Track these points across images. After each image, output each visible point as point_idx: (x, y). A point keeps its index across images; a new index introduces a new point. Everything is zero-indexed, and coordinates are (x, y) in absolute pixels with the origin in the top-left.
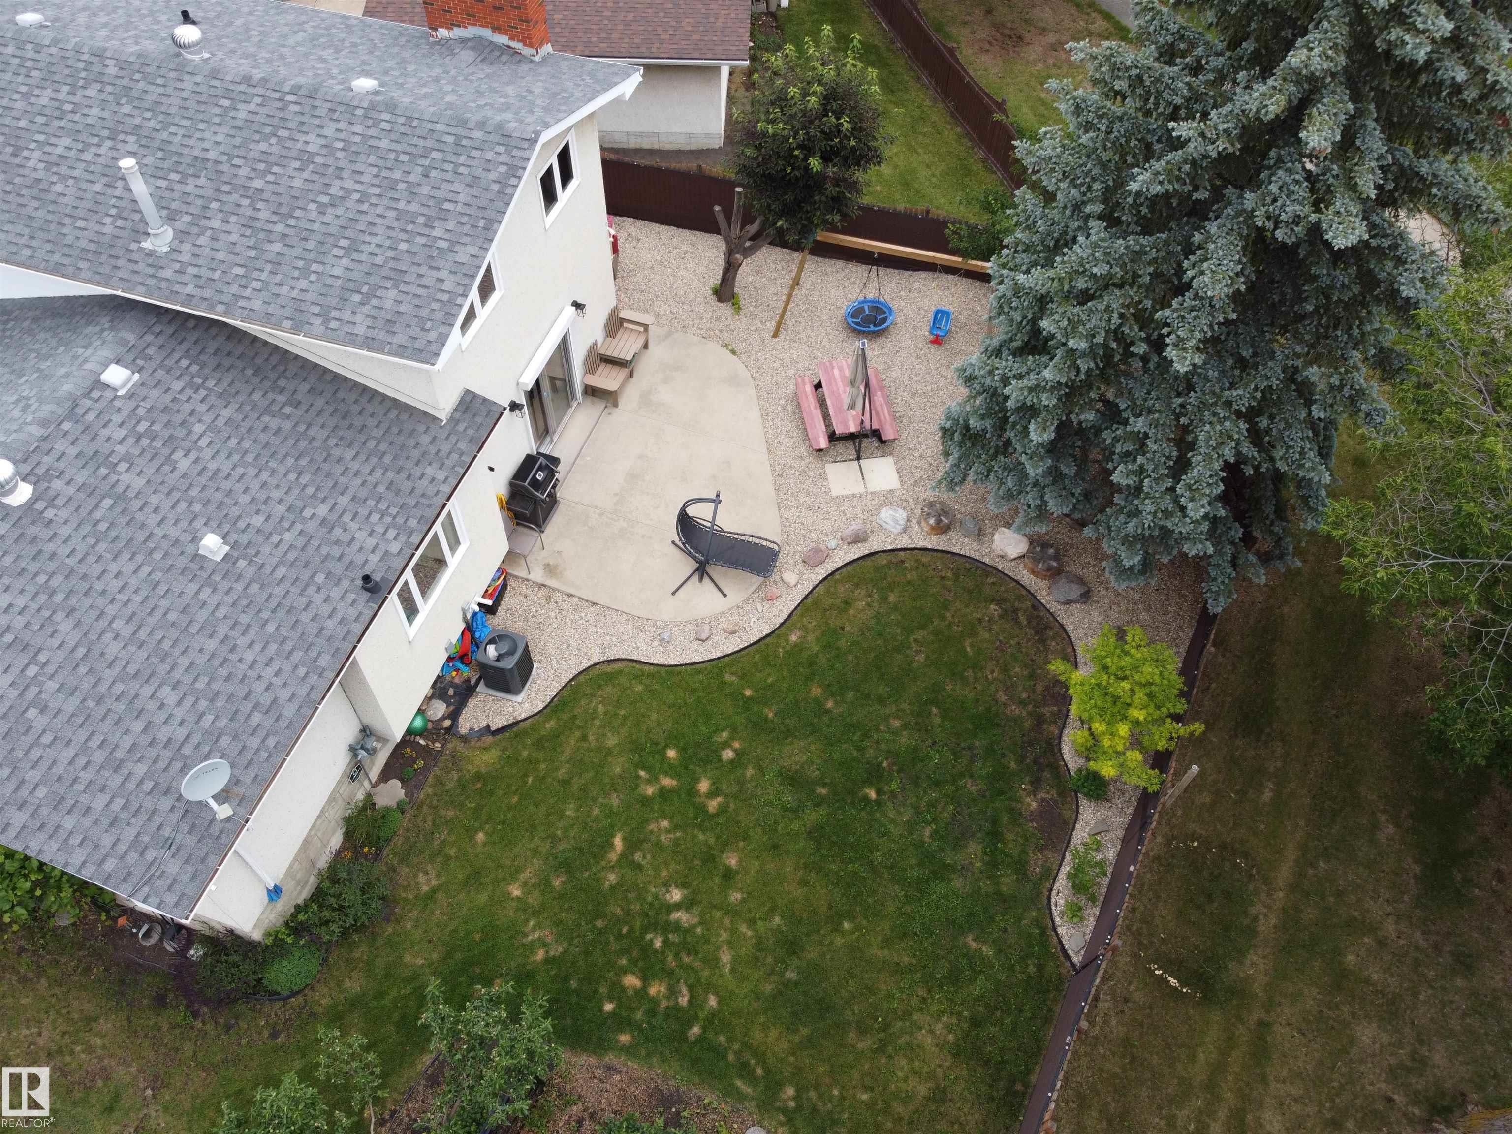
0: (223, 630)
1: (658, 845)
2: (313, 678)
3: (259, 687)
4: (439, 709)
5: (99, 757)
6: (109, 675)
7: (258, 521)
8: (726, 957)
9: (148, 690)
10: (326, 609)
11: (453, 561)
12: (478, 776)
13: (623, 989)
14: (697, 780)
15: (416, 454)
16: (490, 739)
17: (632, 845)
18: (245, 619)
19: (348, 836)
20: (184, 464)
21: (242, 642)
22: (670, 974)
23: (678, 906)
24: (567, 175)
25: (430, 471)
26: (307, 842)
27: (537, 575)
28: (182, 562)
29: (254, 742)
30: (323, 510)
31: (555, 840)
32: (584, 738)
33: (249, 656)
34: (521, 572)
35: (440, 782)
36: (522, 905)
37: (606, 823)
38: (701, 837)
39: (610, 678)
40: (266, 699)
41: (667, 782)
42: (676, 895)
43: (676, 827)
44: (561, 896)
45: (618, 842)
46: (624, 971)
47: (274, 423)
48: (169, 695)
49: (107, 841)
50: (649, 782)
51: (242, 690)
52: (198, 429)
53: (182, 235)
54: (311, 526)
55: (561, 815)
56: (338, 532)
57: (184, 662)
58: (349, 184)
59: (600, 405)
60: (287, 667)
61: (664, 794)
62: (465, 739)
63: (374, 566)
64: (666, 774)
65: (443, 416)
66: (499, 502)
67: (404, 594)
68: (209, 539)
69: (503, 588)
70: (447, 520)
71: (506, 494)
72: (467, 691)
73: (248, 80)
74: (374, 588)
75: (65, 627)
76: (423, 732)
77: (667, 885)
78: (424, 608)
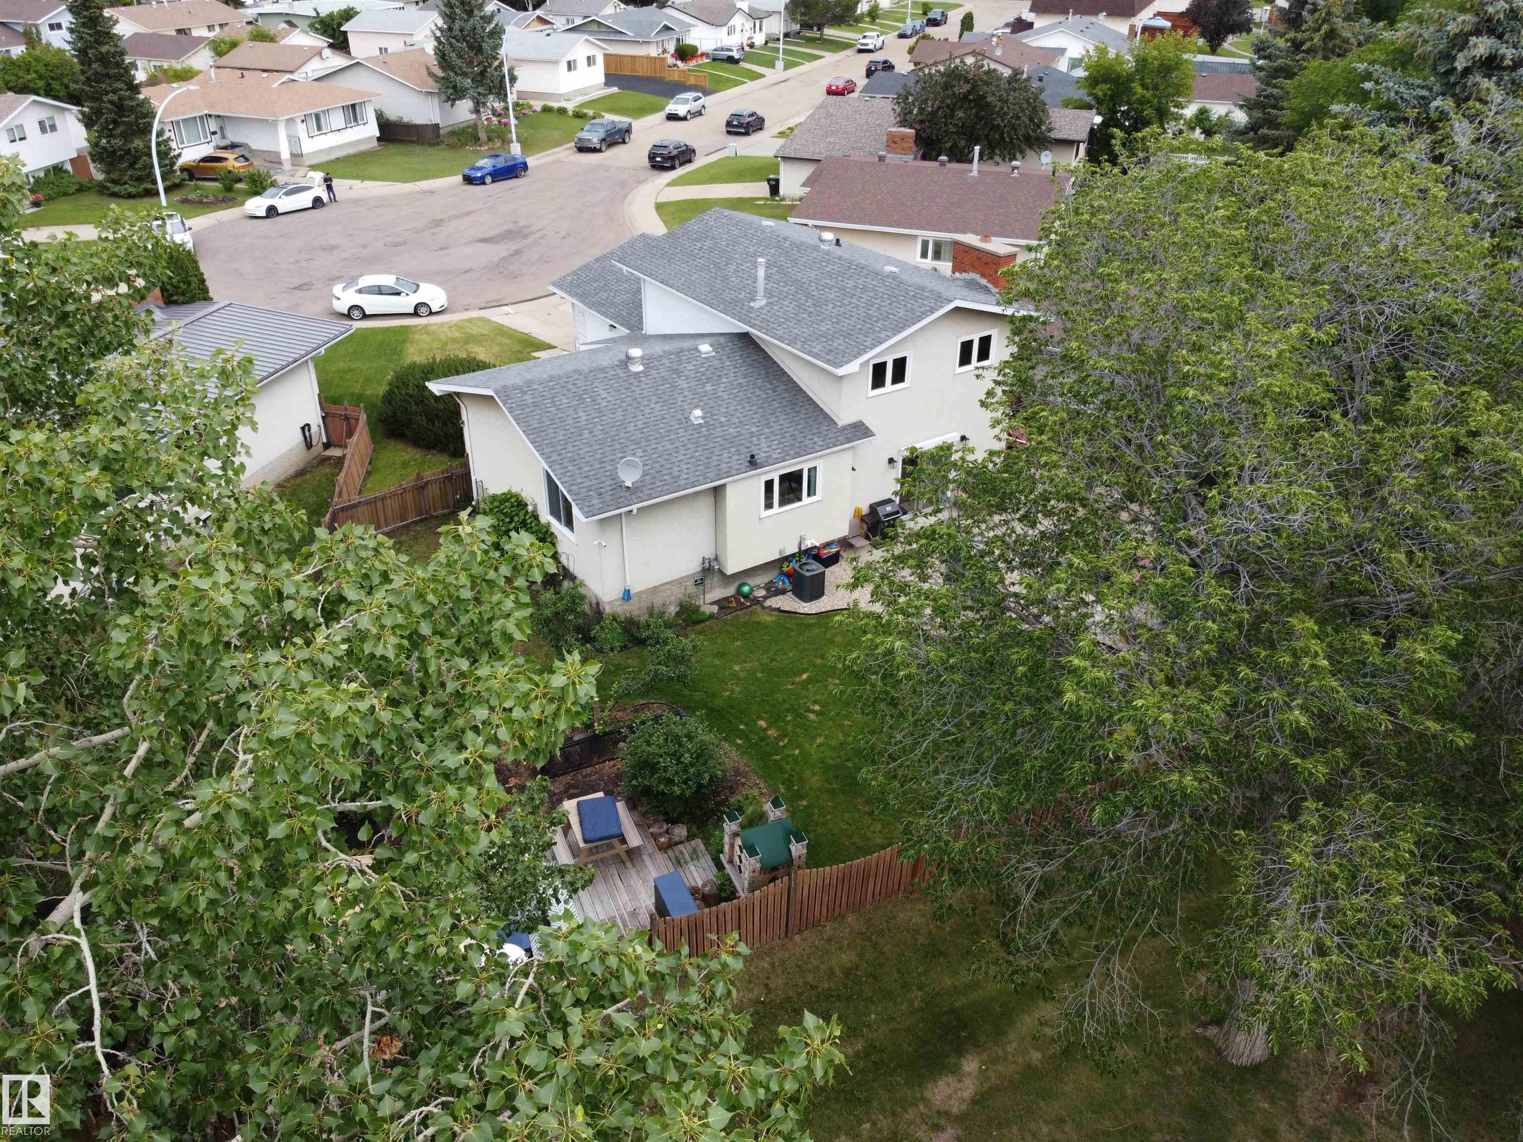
0: (678, 444)
1: (825, 687)
2: (701, 478)
3: (676, 468)
5: (598, 456)
6: (623, 435)
7: (723, 419)
8: (819, 740)
9: (633, 447)
10: (727, 460)
11: (806, 500)
12: (758, 623)
13: (756, 724)
15: (815, 431)
16: (776, 613)
17: (809, 680)
18: (690, 446)
19: (678, 614)
20: (708, 387)
21: (682, 452)
22: (784, 730)
23: (813, 712)
24: (983, 356)
25: (816, 439)
26: (655, 590)
28: (679, 417)
29: (659, 484)
30: (754, 429)
31: (773, 660)
32: (825, 633)
33: (681, 458)
35: (738, 616)
36: (734, 675)
37: (806, 666)
42: (817, 708)
44: (757, 680)
45: (805, 676)
46: (762, 718)
47: (758, 392)
51: (668, 466)
52: (725, 380)
53: (769, 304)
54: (744, 432)
55: (785, 653)
56: (755, 439)
57: (654, 446)
58: (854, 301)
60: (694, 469)
62: (764, 608)
65: (840, 424)
66: (857, 512)
67: (769, 485)
68: (698, 412)
69: (834, 559)
70: (812, 471)
71: (865, 510)
72: (783, 592)
73: (840, 258)
74: (753, 463)
75: (619, 413)
76: (746, 597)
77: (815, 702)
78: (776, 509)
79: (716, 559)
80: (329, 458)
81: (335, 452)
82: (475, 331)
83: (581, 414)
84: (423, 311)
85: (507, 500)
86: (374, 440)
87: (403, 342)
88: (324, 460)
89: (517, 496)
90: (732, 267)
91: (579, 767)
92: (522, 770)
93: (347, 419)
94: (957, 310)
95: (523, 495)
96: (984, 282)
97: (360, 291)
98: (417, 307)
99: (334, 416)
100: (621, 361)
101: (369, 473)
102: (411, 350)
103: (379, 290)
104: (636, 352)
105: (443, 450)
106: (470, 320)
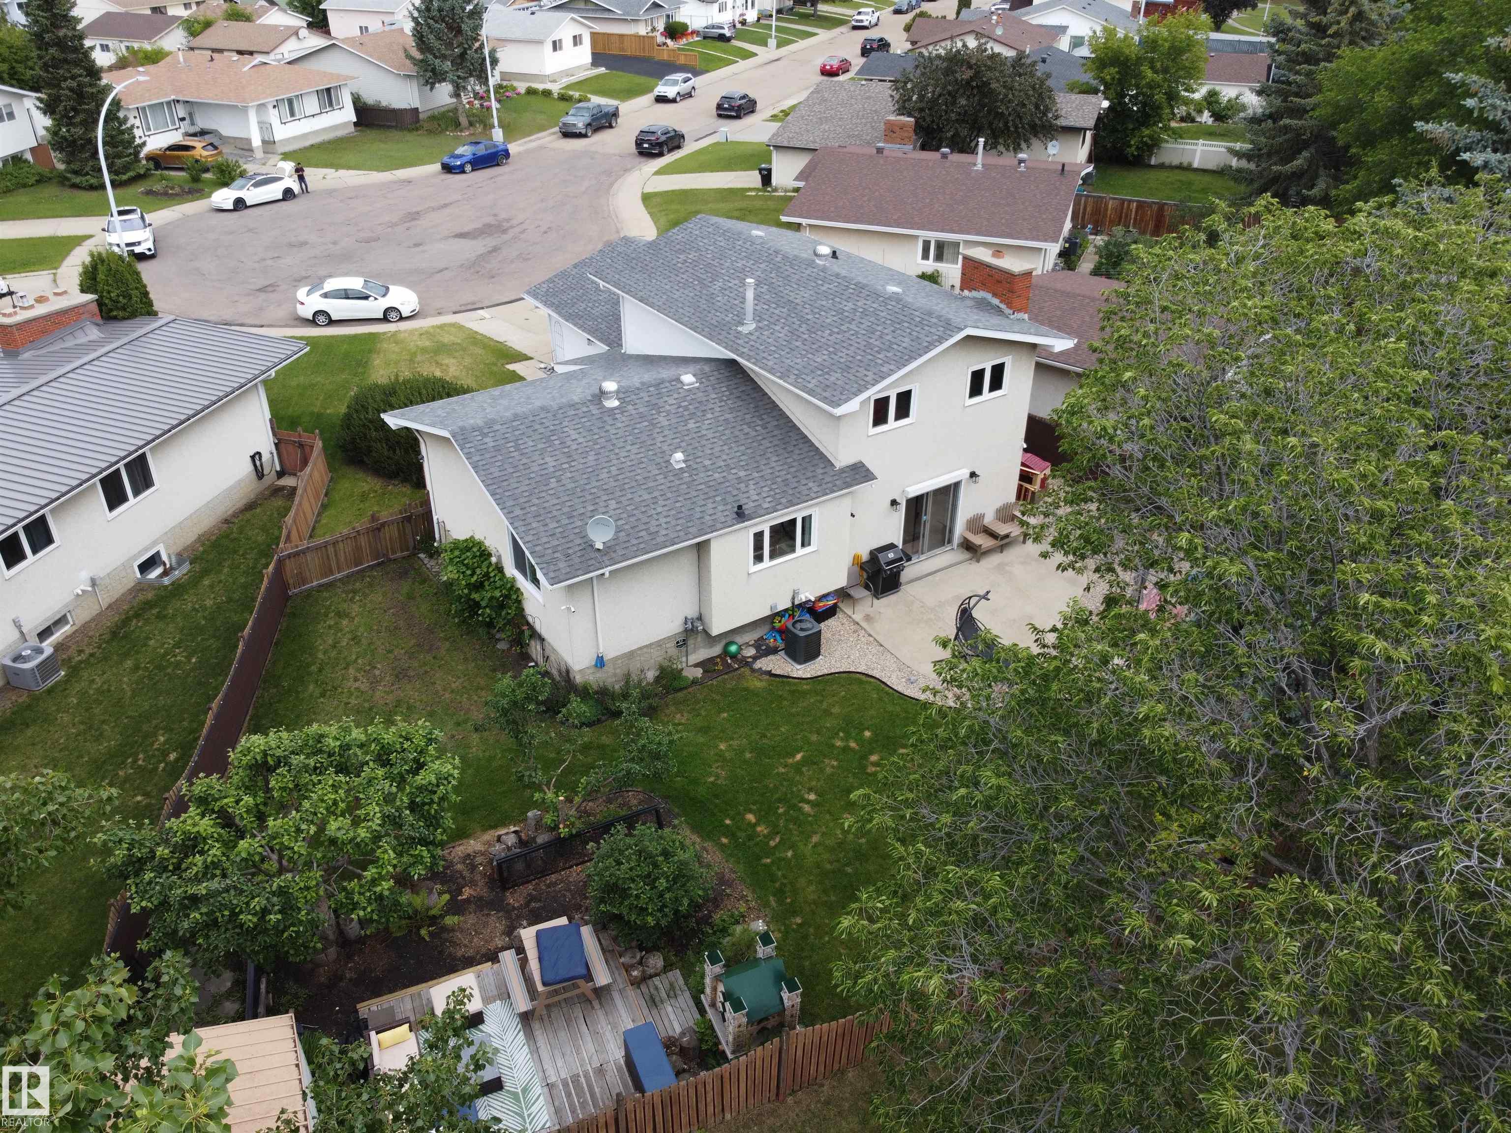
0: (656, 494)
1: (822, 770)
2: (682, 534)
3: (654, 523)
4: (751, 652)
5: (566, 510)
6: (595, 484)
7: (707, 462)
8: (815, 839)
9: (605, 498)
10: (711, 512)
11: (800, 551)
12: (746, 689)
13: (743, 819)
14: (871, 753)
15: (809, 474)
16: (767, 677)
17: (805, 762)
18: (669, 495)
19: (658, 679)
20: (691, 425)
21: (661, 503)
22: (776, 826)
23: (808, 802)
24: (996, 384)
25: (811, 485)
26: (631, 655)
27: (858, 617)
28: (659, 460)
29: (635, 542)
30: (742, 474)
31: (764, 736)
32: (821, 702)
33: (659, 510)
34: (849, 612)
35: (724, 682)
36: (720, 756)
37: (800, 743)
38: (851, 780)
39: (861, 682)
40: (653, 529)
41: (853, 744)
42: (812, 797)
43: (839, 767)
44: (745, 761)
45: (799, 757)
46: (750, 811)
47: (746, 429)
48: (613, 504)
49: (545, 540)
50: (842, 739)
51: (645, 520)
52: (709, 416)
53: (758, 328)
54: (731, 477)
55: (777, 728)
56: (742, 485)
57: (629, 496)
59: (967, 555)
60: (673, 523)
61: (846, 749)
62: (753, 671)
63: (748, 508)
64: (856, 741)
65: (838, 465)
66: (856, 558)
67: (759, 537)
68: (679, 456)
69: (831, 612)
70: (806, 521)
71: (865, 557)
72: (774, 651)
73: (837, 276)
74: (741, 514)
75: (591, 457)
76: (734, 657)
77: (810, 790)
78: (767, 563)
79: (700, 618)
80: (283, 488)
81: (288, 481)
82: (446, 339)
83: (548, 459)
84: (393, 315)
85: (468, 549)
86: (331, 468)
87: (370, 351)
88: (277, 491)
89: (480, 544)
90: (719, 284)
91: (544, 873)
92: (478, 877)
93: (301, 446)
94: (969, 338)
95: (487, 543)
96: (996, 301)
97: (326, 295)
98: (387, 311)
99: (288, 442)
100: (593, 396)
101: (324, 507)
102: (377, 362)
103: (346, 295)
104: (610, 386)
105: (405, 480)
106: (442, 327)
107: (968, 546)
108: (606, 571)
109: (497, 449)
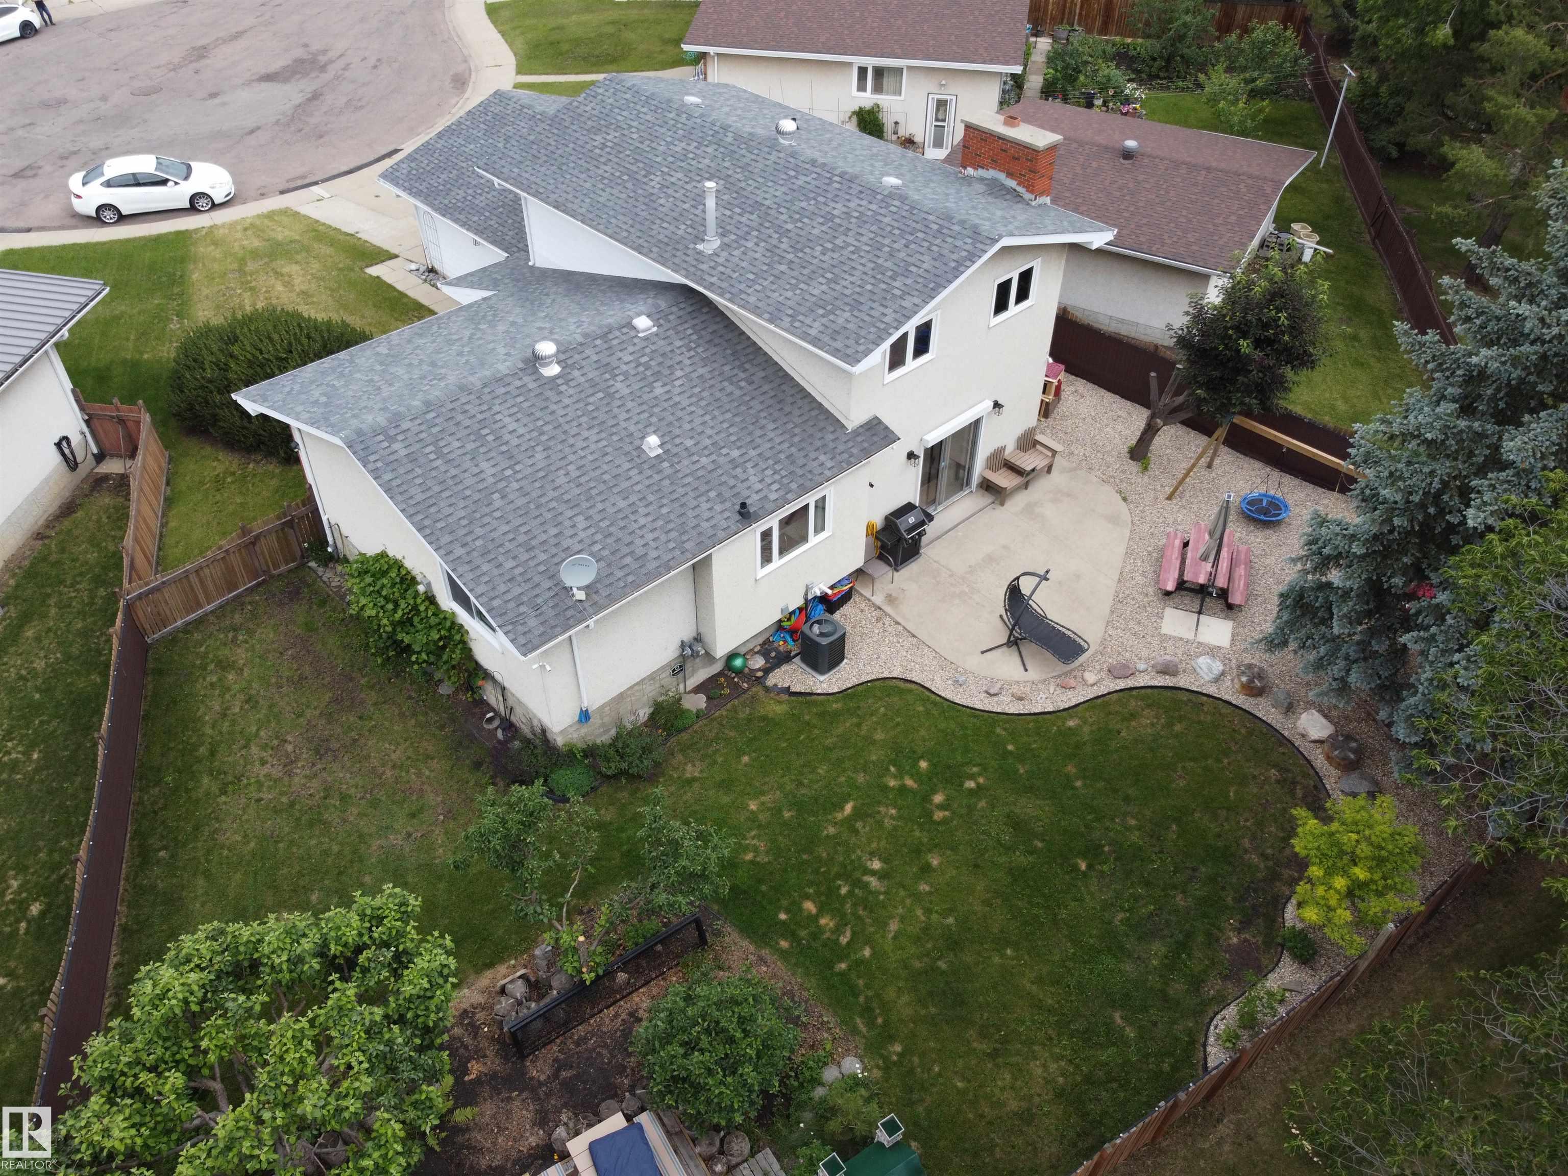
0: (633, 498)
1: (880, 824)
2: (677, 553)
3: (639, 542)
4: (758, 662)
5: (522, 539)
6: (551, 494)
7: (689, 443)
8: (894, 926)
9: (569, 513)
10: (707, 515)
11: (814, 540)
12: (764, 718)
13: (800, 909)
14: (935, 792)
15: (818, 443)
16: (785, 697)
17: (858, 814)
18: (651, 498)
19: (652, 717)
20: (659, 390)
21: (642, 511)
22: (843, 915)
23: (873, 873)
24: (1023, 295)
25: (822, 458)
26: (621, 697)
27: (878, 599)
28: (629, 448)
29: (620, 574)
30: (735, 453)
31: (800, 784)
32: (859, 725)
33: (642, 521)
34: (867, 592)
35: (735, 709)
36: (753, 818)
37: (846, 790)
38: (917, 834)
39: (901, 692)
40: (640, 552)
41: (909, 782)
42: (876, 865)
43: (900, 817)
44: (785, 824)
45: (848, 808)
46: (807, 897)
47: (730, 389)
48: (581, 522)
49: (503, 588)
50: (895, 777)
51: (628, 539)
52: (679, 373)
53: (725, 246)
54: (722, 460)
55: (814, 770)
56: (739, 470)
57: (600, 506)
58: (850, 240)
59: (988, 499)
60: (663, 538)
61: (903, 790)
62: (767, 689)
63: (753, 501)
64: (912, 776)
65: (851, 426)
66: (870, 527)
67: (766, 535)
68: (653, 440)
69: (847, 597)
70: (821, 505)
71: (878, 521)
72: (786, 658)
73: (813, 162)
74: (746, 515)
75: (539, 456)
76: (739, 672)
77: (872, 854)
78: (777, 561)
79: (698, 639)
80: (106, 477)
81: (113, 467)
82: (281, 234)
83: (484, 465)
84: (202, 203)
85: (384, 573)
86: (168, 445)
87: (183, 260)
88: (99, 482)
89: (398, 565)
90: (656, 181)
91: (566, 1026)
92: (484, 1044)
93: (122, 421)
94: (1006, 250)
95: (408, 564)
96: (1012, 183)
97: (109, 184)
98: (193, 198)
99: (100, 417)
100: (526, 361)
101: (169, 502)
102: (195, 276)
103: (136, 181)
104: (547, 348)
105: (270, 453)
106: (270, 215)
107: (987, 486)
108: (591, 622)
109: (412, 458)
